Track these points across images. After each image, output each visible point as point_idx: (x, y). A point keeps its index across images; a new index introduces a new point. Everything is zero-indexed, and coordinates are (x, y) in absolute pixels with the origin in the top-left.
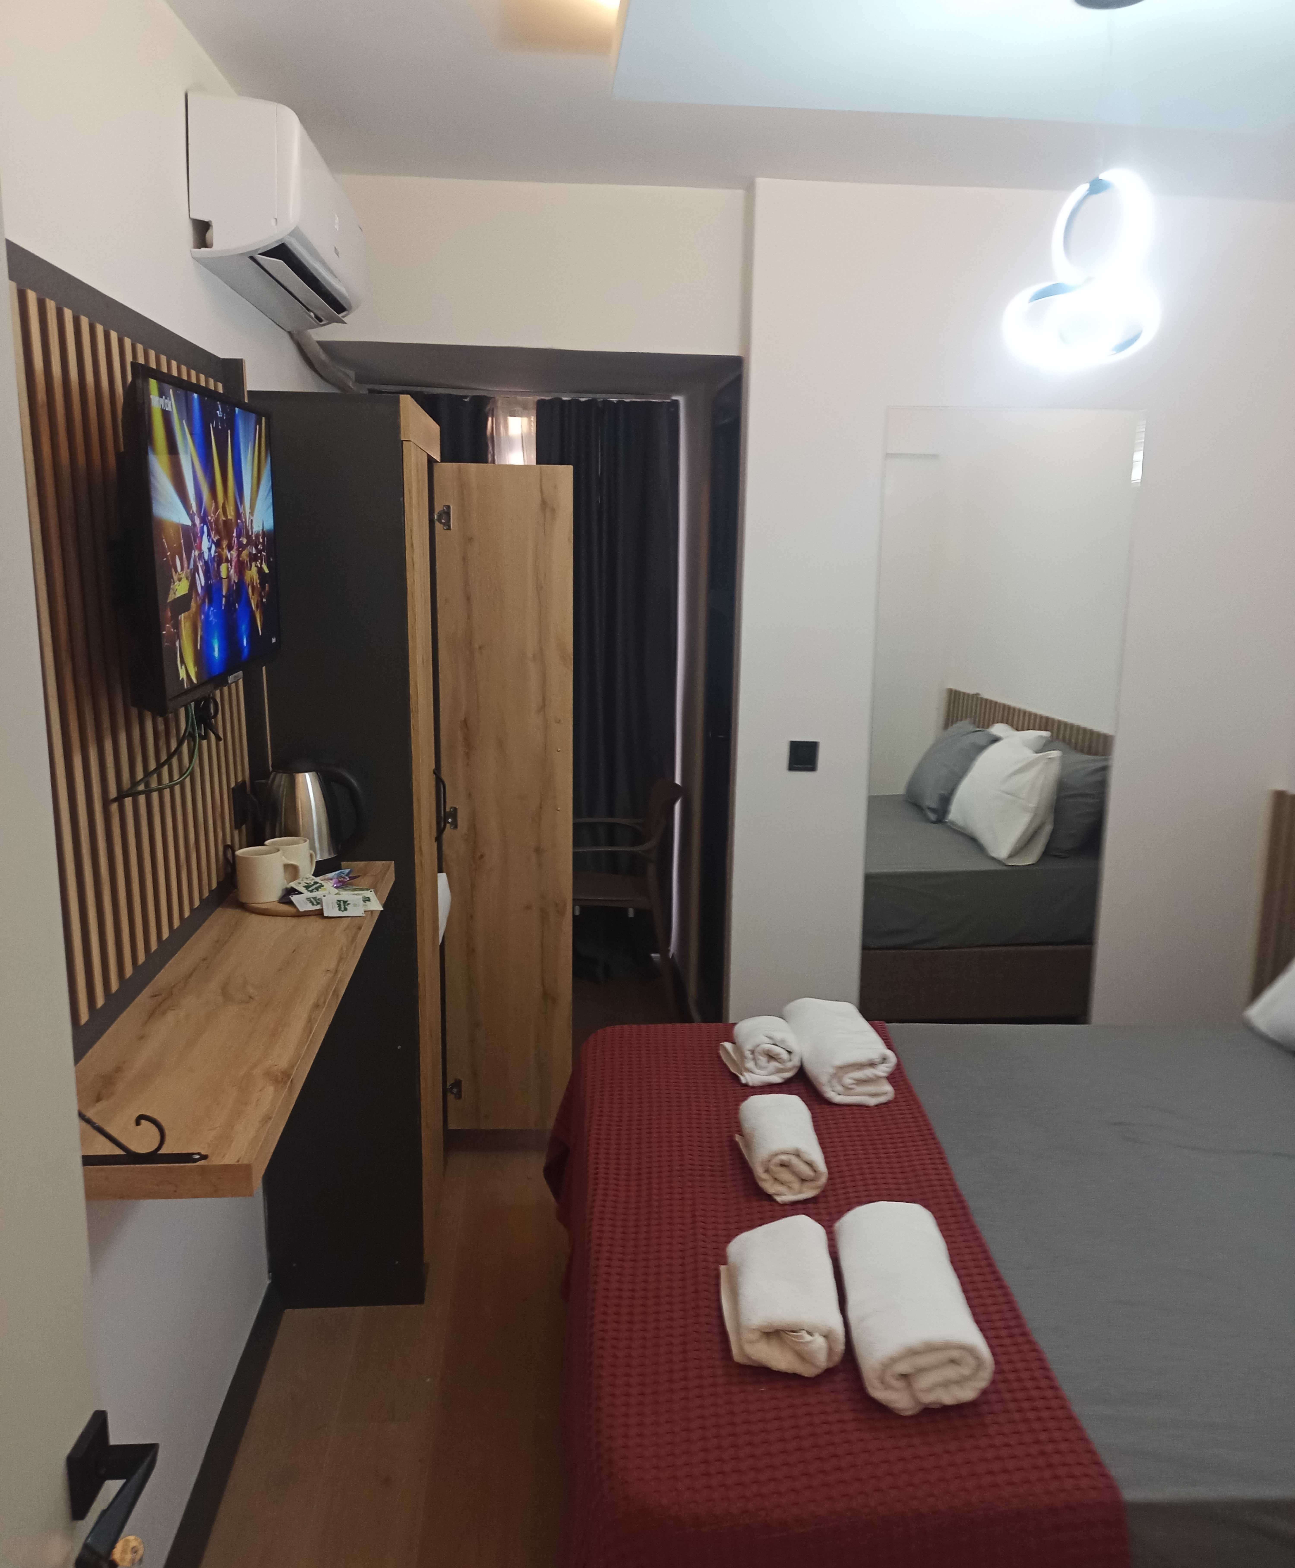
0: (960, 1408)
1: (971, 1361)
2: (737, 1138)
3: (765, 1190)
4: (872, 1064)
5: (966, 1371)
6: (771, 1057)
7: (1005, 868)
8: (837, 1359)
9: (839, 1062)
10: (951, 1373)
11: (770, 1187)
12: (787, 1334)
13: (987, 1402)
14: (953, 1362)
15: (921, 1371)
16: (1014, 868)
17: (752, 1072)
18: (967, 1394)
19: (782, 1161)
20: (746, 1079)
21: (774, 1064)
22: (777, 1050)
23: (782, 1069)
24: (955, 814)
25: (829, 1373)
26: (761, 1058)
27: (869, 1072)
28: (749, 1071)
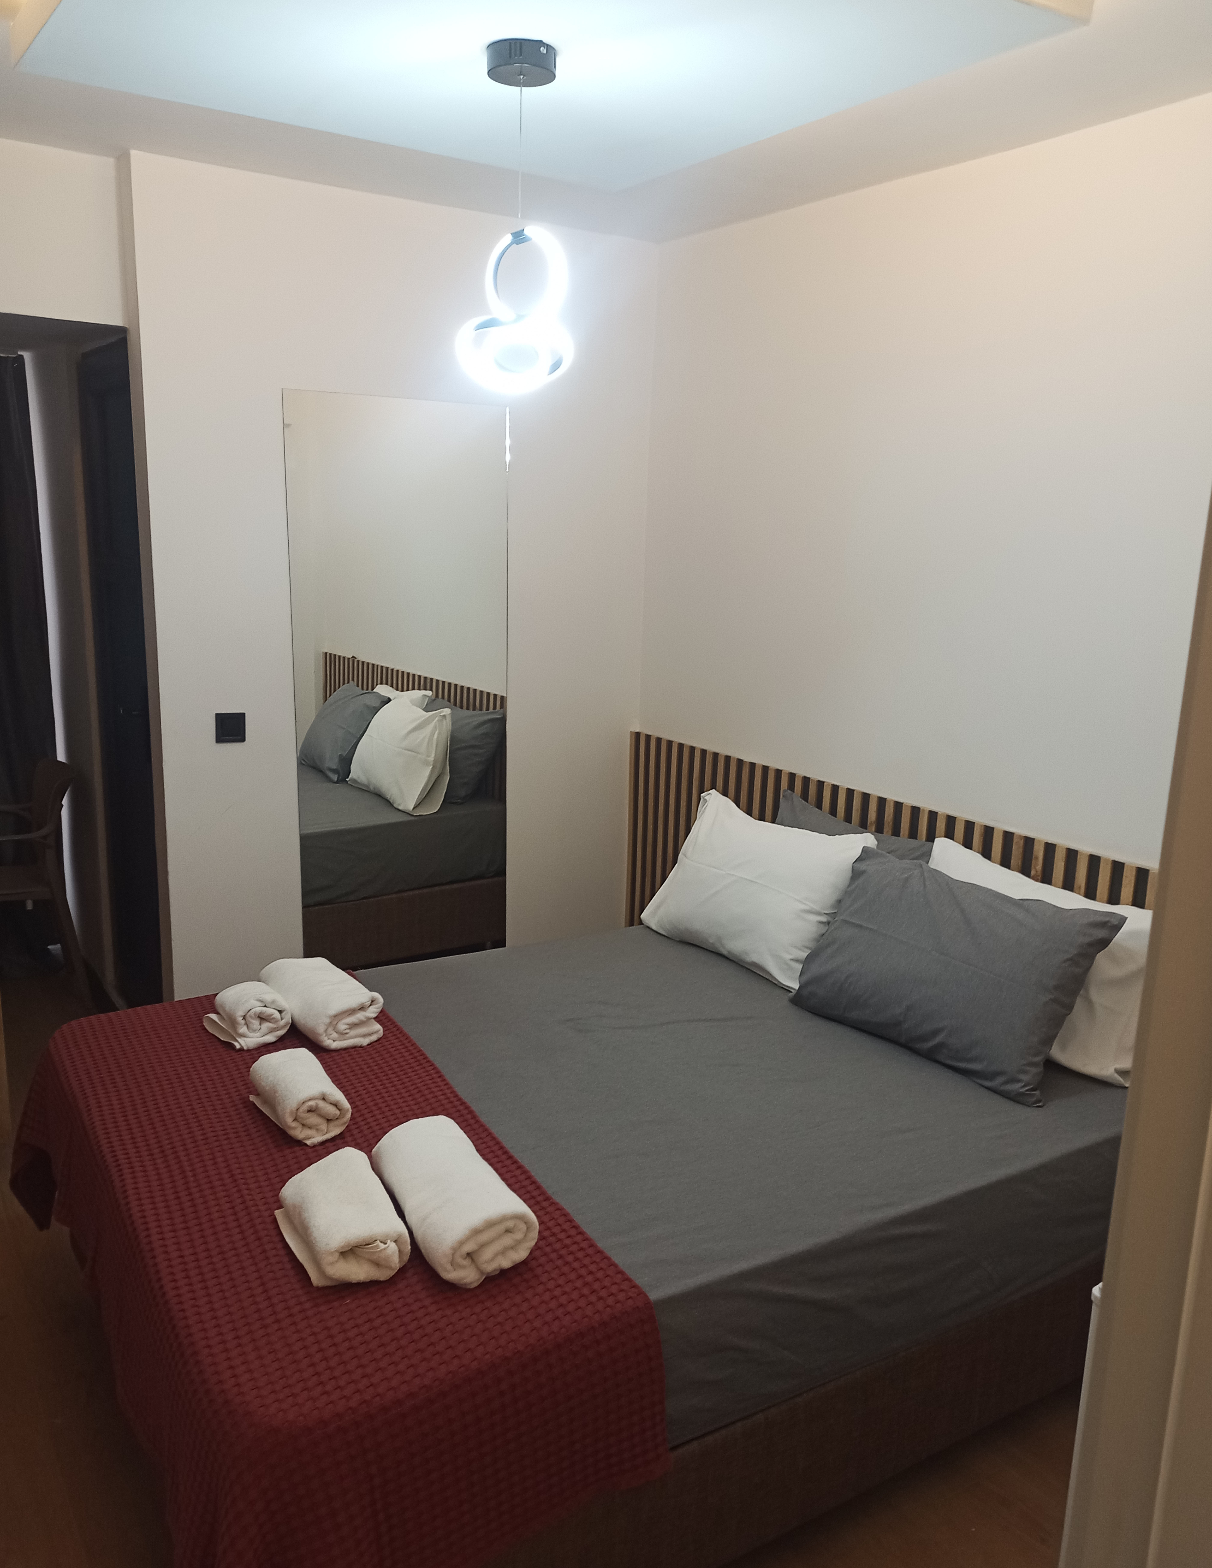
0: (517, 1268)
1: (523, 1227)
2: (252, 1098)
3: (294, 1138)
4: (362, 1008)
5: (519, 1236)
6: (262, 1018)
7: (413, 818)
8: (406, 1258)
9: (333, 1011)
10: (508, 1240)
11: (299, 1133)
12: (361, 1248)
13: (534, 1259)
14: (508, 1231)
15: (483, 1246)
16: (421, 817)
17: (245, 1037)
18: (521, 1254)
19: (311, 1106)
20: (240, 1044)
21: (266, 1026)
22: (269, 1011)
23: (275, 1028)
24: (356, 772)
25: (402, 1271)
26: (253, 1021)
27: (361, 1016)
28: (243, 1036)
